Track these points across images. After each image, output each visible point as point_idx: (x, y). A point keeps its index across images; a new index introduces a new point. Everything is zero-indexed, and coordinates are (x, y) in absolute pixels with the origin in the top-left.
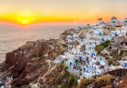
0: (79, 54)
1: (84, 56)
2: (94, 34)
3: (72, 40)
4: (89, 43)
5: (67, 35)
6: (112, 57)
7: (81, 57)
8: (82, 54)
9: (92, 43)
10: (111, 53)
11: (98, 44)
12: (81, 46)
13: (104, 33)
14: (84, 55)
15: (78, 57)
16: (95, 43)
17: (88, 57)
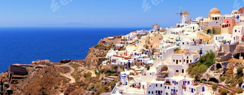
0: (157, 85)
1: (167, 88)
2: (183, 43)
3: (126, 59)
4: (174, 61)
5: (106, 50)
6: (225, 83)
7: (159, 92)
8: (161, 85)
9: (179, 61)
10: (221, 75)
11: (192, 62)
12: (157, 68)
13: (201, 40)
14: (167, 86)
15: (152, 93)
16: (186, 61)
17: (176, 89)
